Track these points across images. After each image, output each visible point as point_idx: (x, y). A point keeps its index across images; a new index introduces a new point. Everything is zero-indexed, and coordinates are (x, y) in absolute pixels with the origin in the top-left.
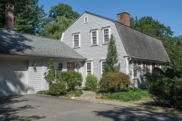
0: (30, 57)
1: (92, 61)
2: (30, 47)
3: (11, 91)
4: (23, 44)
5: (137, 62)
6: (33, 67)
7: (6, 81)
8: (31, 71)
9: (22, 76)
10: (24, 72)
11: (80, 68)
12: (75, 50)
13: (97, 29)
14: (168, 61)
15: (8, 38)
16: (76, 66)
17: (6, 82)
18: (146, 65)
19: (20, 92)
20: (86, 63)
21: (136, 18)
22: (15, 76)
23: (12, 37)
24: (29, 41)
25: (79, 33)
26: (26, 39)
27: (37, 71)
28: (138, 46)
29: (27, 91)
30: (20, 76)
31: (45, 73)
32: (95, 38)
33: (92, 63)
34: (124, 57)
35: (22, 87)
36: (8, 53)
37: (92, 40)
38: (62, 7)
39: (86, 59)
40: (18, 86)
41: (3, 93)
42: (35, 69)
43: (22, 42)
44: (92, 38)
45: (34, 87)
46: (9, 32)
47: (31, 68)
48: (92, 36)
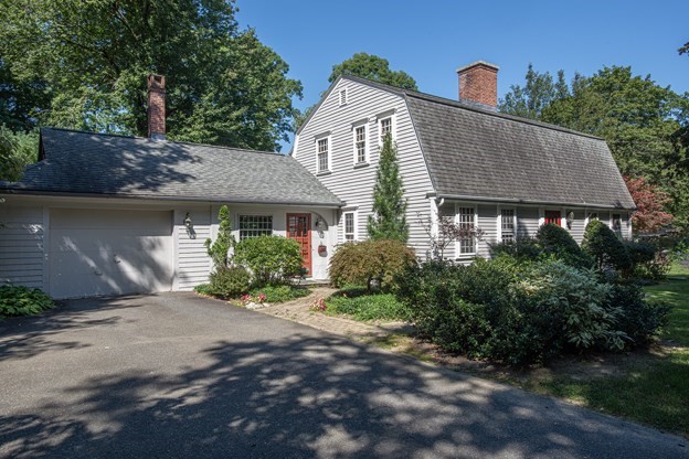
0: (174, 203)
1: (355, 209)
2: (183, 178)
3: (130, 282)
4: (170, 170)
5: (476, 210)
6: (183, 227)
7: (119, 259)
8: (181, 236)
9: (157, 246)
10: (162, 238)
11: (327, 229)
12: (321, 179)
13: (366, 121)
14: (619, 204)
15: (138, 157)
16: (317, 224)
17: (116, 263)
18: (518, 218)
19: (152, 284)
20: (344, 213)
21: (561, 74)
22: (140, 247)
23: (153, 153)
24: (193, 162)
25: (328, 133)
26: (187, 157)
27: (197, 236)
28: (489, 164)
29: (170, 282)
30: (153, 247)
31: (209, 242)
32: (363, 144)
33: (356, 213)
34: (428, 196)
35: (159, 273)
36: (113, 195)
37: (356, 150)
38: (362, 62)
39: (344, 203)
40: (148, 270)
41: (108, 285)
42: (192, 232)
43: (171, 166)
44: (355, 146)
45: (185, 270)
46: (150, 141)
47: (180, 230)
48: (355, 141)
